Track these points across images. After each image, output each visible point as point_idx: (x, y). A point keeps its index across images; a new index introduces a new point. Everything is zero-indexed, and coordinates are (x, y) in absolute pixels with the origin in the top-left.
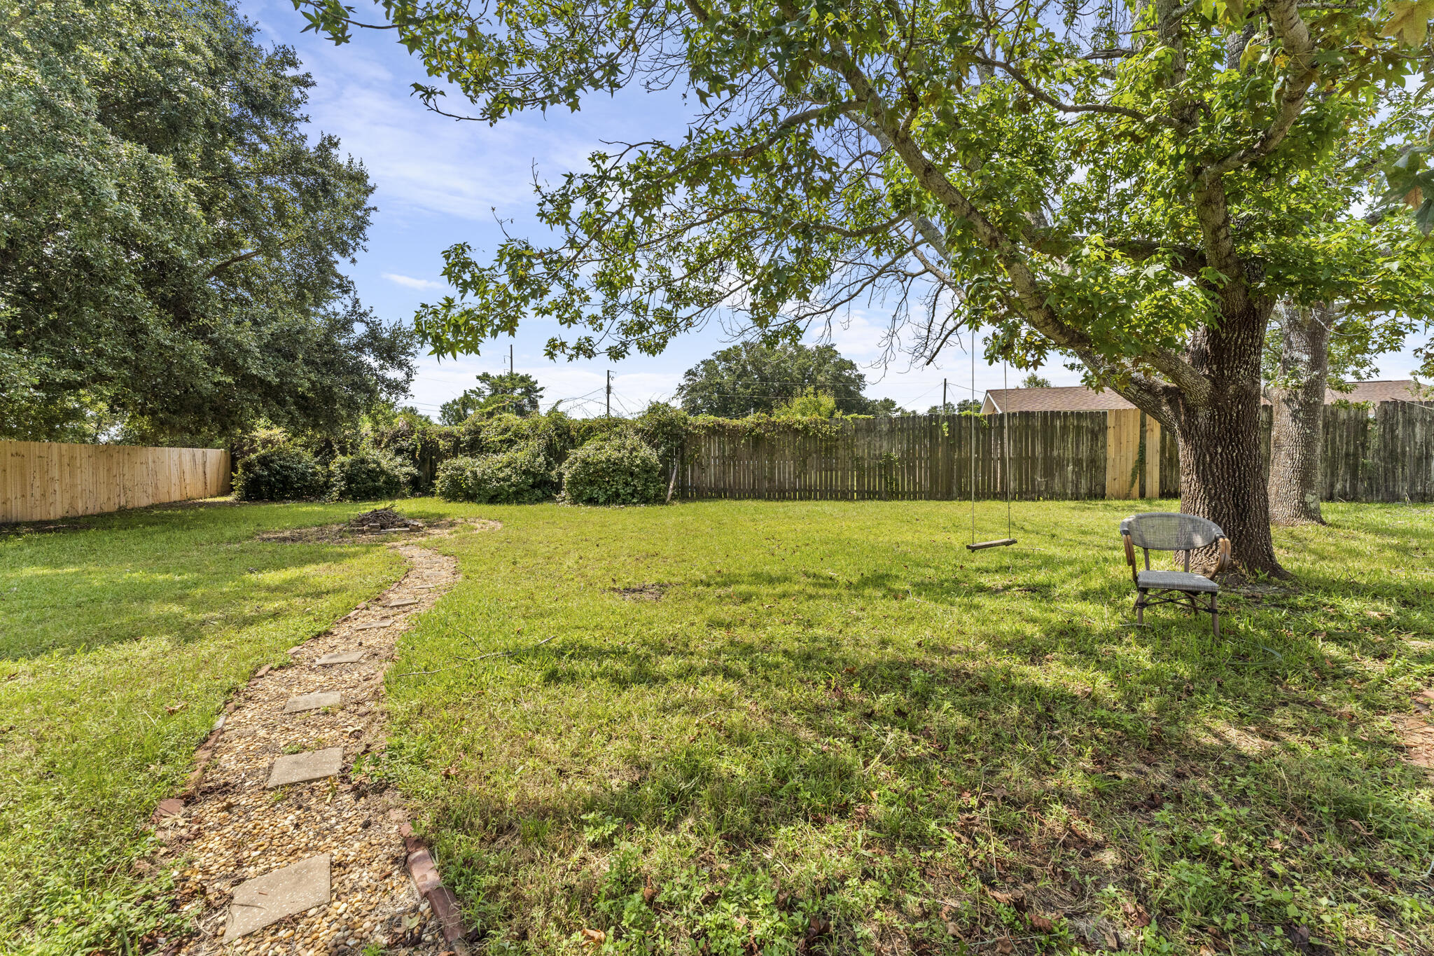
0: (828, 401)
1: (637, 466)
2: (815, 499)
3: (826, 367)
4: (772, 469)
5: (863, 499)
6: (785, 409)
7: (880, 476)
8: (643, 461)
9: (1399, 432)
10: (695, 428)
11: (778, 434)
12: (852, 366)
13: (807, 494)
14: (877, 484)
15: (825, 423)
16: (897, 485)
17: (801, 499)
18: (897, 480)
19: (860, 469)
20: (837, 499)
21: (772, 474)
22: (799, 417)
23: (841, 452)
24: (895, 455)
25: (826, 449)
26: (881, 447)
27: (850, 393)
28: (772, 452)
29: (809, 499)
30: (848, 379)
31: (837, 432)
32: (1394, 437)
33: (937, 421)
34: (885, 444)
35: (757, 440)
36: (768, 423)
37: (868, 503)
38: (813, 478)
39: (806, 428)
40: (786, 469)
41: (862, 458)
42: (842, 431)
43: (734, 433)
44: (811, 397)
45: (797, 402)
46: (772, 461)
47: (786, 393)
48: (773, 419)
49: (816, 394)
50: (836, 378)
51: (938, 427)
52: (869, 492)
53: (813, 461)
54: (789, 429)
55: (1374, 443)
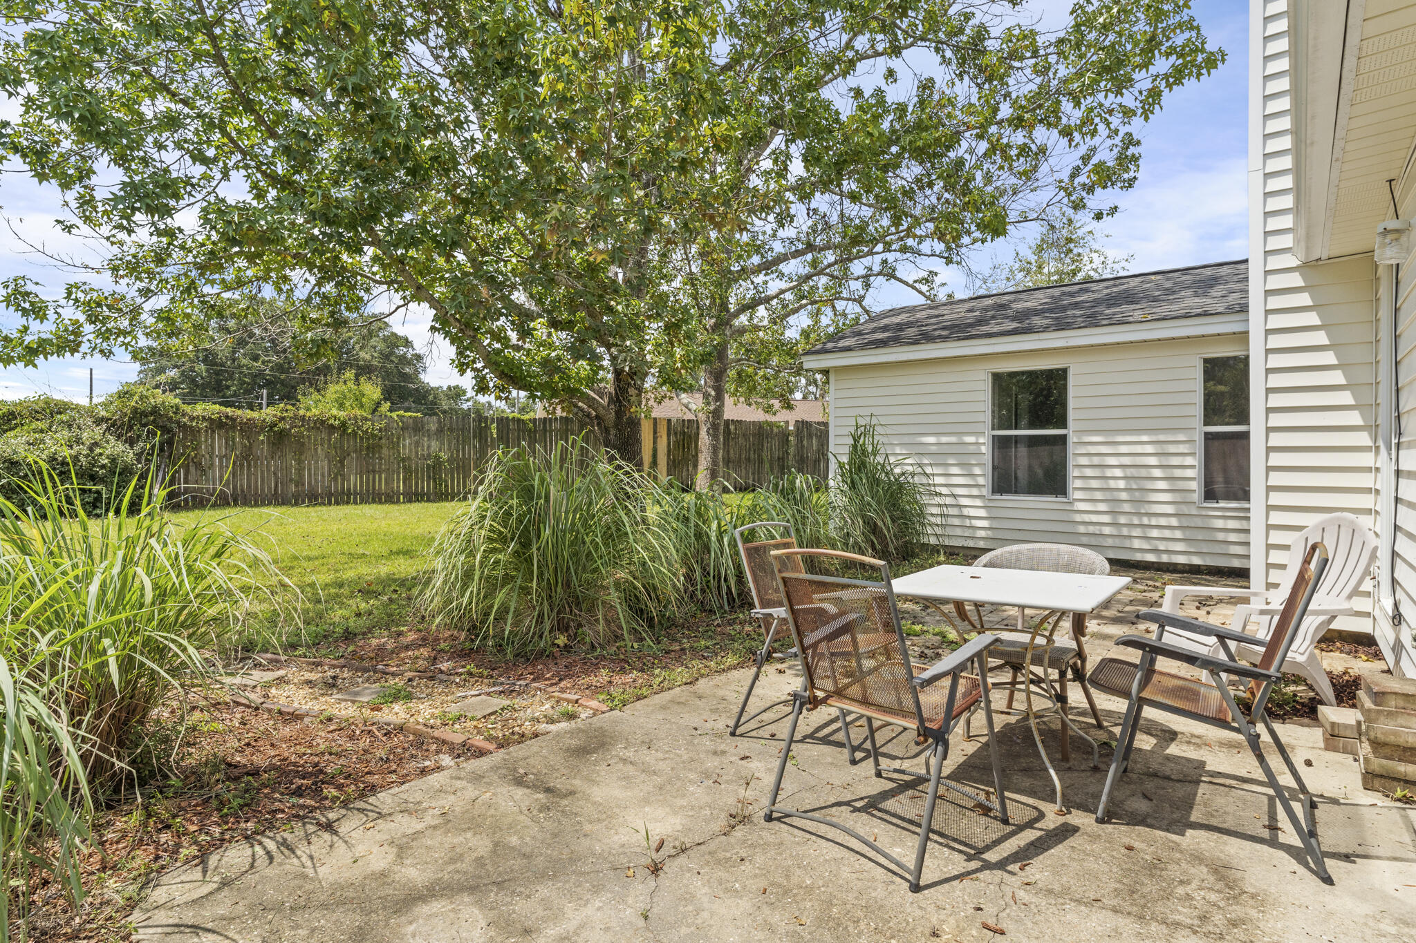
0: (372, 390)
1: (103, 467)
2: (355, 502)
3: (373, 341)
4: (300, 471)
5: (410, 501)
6: (316, 396)
7: (429, 477)
8: (113, 460)
9: (805, 442)
10: (192, 419)
11: (309, 430)
12: (408, 343)
13: (343, 497)
14: (426, 486)
15: (366, 419)
16: (446, 486)
17: (337, 503)
18: (446, 481)
19: (407, 470)
20: (380, 502)
21: (301, 476)
22: (334, 412)
23: (385, 451)
24: (444, 456)
25: (368, 448)
26: (429, 447)
27: (406, 377)
28: (300, 448)
29: (348, 503)
30: (404, 357)
31: (380, 430)
32: (803, 446)
33: (486, 422)
34: (433, 443)
35: (279, 437)
36: (295, 417)
37: (416, 505)
38: (353, 481)
39: (344, 424)
40: (318, 469)
41: (409, 458)
42: (387, 428)
43: (249, 428)
44: (351, 384)
45: (333, 390)
46: (300, 462)
47: (317, 378)
48: (302, 412)
49: (357, 382)
50: (386, 357)
51: (487, 428)
52: (416, 494)
53: (352, 463)
54: (321, 424)
55: (792, 450)
